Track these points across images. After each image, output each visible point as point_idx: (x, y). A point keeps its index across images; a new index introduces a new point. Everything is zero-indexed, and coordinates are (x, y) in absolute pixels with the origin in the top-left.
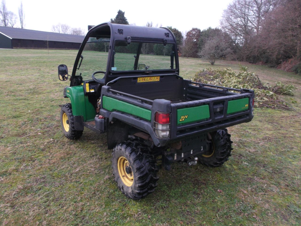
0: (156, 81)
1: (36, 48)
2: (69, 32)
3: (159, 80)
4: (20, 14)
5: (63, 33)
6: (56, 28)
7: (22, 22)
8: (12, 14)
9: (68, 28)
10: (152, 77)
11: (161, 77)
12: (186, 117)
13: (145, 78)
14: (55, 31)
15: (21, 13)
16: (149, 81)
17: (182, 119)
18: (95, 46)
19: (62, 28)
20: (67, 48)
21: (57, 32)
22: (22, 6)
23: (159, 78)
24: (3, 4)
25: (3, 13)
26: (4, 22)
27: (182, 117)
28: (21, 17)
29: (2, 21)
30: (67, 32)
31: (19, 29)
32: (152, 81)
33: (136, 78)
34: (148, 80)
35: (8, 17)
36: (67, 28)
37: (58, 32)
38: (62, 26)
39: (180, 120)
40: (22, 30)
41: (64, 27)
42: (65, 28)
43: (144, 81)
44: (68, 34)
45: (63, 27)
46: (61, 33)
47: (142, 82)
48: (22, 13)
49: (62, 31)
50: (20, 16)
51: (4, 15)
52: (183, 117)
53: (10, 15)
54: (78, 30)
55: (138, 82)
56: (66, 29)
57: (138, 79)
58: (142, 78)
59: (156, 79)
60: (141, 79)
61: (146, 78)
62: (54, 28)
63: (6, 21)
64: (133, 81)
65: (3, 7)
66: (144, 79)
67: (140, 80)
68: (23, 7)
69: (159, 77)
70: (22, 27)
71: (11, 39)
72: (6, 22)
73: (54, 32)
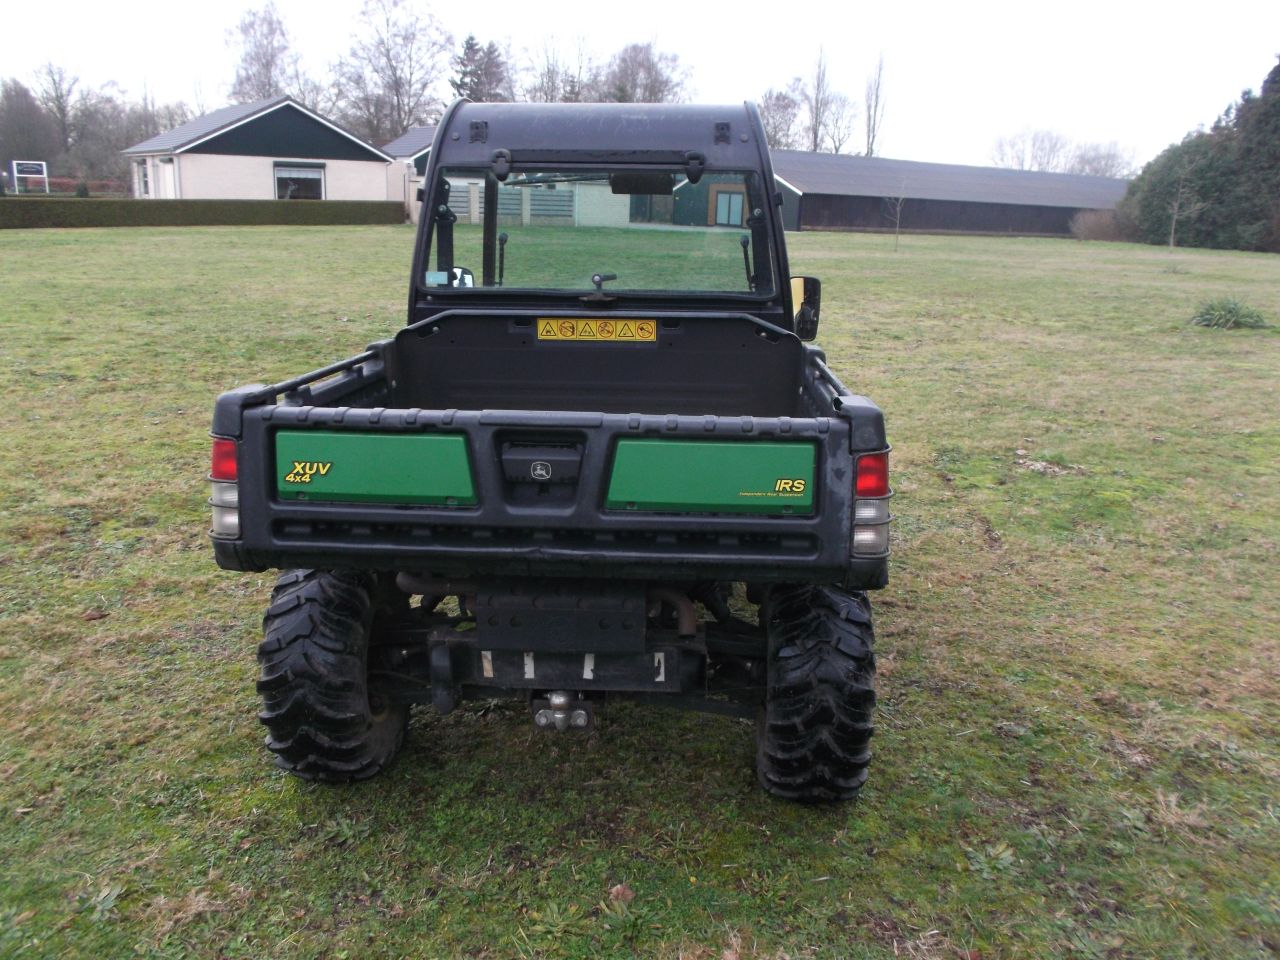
0: (638, 338)
1: (884, 229)
2: (1060, 164)
3: (653, 338)
4: (869, 98)
5: (1035, 168)
6: (1007, 149)
7: (871, 131)
8: (843, 102)
9: (1058, 146)
10: (613, 323)
11: (663, 323)
12: (323, 472)
13: (574, 322)
14: (1002, 160)
15: (874, 97)
16: (599, 337)
17: (298, 474)
18: (1137, 222)
19: (1034, 145)
20: (1014, 230)
21: (1011, 164)
22: (880, 69)
23: (651, 326)
24: (820, 67)
25: (814, 102)
26: (811, 135)
27: (299, 468)
28: (872, 112)
29: (807, 130)
30: (1055, 163)
31: (857, 157)
32: (613, 338)
33: (532, 321)
34: (591, 330)
35: (828, 117)
36: (1056, 144)
37: (1015, 167)
38: (1037, 140)
39: (290, 478)
40: (869, 164)
41: (1043, 141)
42: (1047, 145)
43: (573, 337)
44: (1058, 171)
45: (1037, 145)
46: (1026, 168)
47: (560, 337)
48: (877, 97)
49: (1034, 157)
50: (869, 107)
51: (817, 108)
52: (304, 468)
53: (833, 107)
54: (1103, 151)
55: (540, 337)
56: (1053, 149)
57: (541, 325)
58: (560, 322)
59: (639, 331)
60: (555, 324)
61: (581, 324)
62: (1001, 146)
63: (821, 130)
64: (513, 329)
65: (819, 77)
66: (566, 325)
67: (550, 330)
68: (882, 72)
69: (653, 324)
70: (870, 150)
71: (801, 193)
72: (820, 135)
73: (1001, 165)
